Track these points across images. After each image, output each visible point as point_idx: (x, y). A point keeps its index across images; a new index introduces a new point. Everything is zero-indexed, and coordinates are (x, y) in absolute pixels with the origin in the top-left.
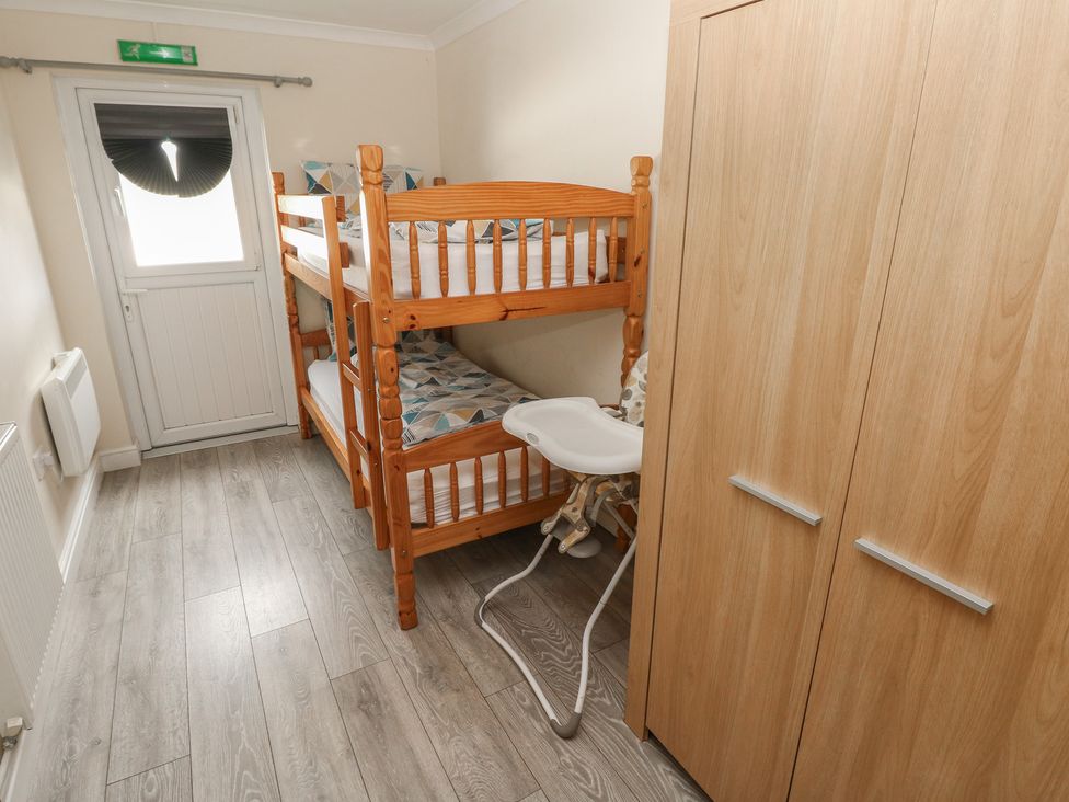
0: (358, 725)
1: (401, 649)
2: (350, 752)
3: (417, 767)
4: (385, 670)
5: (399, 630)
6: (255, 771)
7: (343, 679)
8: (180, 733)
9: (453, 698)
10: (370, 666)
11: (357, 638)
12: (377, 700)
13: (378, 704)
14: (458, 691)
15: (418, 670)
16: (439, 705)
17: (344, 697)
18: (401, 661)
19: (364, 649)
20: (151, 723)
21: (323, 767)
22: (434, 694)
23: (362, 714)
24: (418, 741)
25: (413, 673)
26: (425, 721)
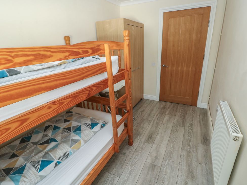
0: (154, 136)
1: (137, 141)
2: (158, 134)
3: (152, 127)
4: (143, 140)
5: (133, 145)
6: (172, 140)
7: (151, 143)
8: (183, 154)
9: (139, 130)
10: (144, 142)
11: (141, 149)
12: (149, 137)
13: (149, 136)
14: (138, 130)
15: (139, 136)
16: (142, 131)
17: (153, 141)
18: (139, 139)
19: (142, 146)
20: (188, 160)
21: (163, 135)
22: (141, 132)
23: (152, 137)
24: (149, 129)
25: (140, 136)
26: (145, 131)
